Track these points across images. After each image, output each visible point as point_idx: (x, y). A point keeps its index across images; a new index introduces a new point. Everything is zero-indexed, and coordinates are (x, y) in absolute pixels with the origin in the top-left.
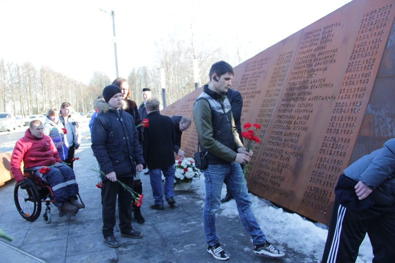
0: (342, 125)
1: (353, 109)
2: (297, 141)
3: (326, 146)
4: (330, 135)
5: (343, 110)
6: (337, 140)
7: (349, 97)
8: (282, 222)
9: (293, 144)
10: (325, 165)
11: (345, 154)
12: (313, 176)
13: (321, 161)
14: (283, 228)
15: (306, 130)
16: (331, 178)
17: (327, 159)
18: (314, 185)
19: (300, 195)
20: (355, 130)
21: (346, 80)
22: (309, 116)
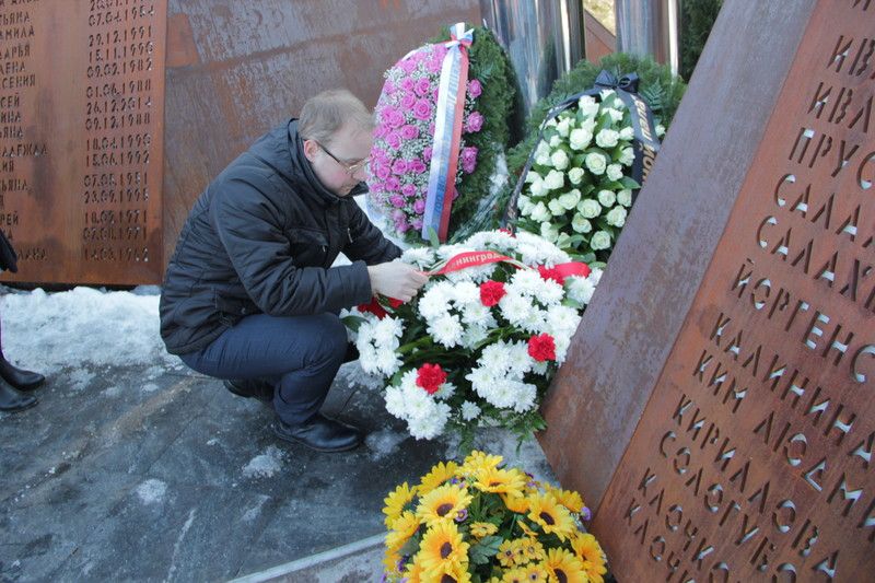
0: (120, 52)
1: (138, 10)
2: (19, 115)
3: (97, 109)
4: (100, 82)
5: (114, 14)
6: (119, 88)
8: (53, 318)
9: (9, 125)
10: (109, 155)
11: (147, 116)
12: (90, 189)
13: (96, 146)
14: (64, 329)
15: (33, 83)
16: (134, 180)
17: (111, 141)
18: (97, 207)
19: (73, 242)
20: (156, 56)
22: (27, 46)
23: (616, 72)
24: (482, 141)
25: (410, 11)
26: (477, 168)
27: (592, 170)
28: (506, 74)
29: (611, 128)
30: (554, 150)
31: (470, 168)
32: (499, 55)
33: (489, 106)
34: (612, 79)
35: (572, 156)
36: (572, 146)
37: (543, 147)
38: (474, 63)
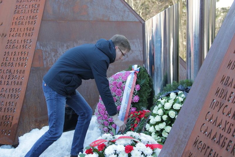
0: (15, 59)
1: (25, 46)
3: (2, 78)
4: (5, 68)
5: (16, 46)
6: (12, 72)
7: (19, 35)
10: (3, 95)
11: (21, 82)
16: (11, 104)
17: (5, 89)
21: (15, 20)
23: (184, 86)
24: (138, 106)
27: (170, 116)
28: (149, 84)
29: (179, 103)
30: (159, 109)
32: (147, 77)
33: (142, 94)
34: (183, 88)
35: (165, 111)
36: (165, 108)
37: (156, 108)
38: (138, 79)
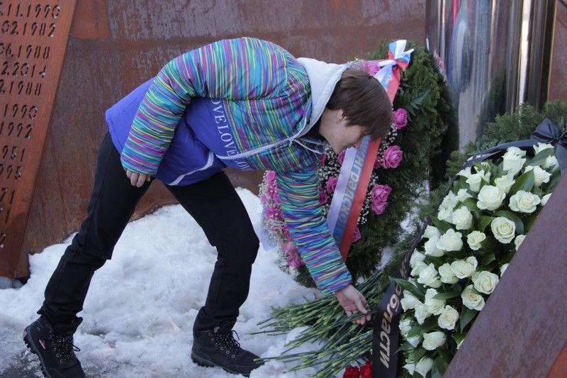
0: (24, 10)
6: (15, 51)
11: (39, 86)
16: (9, 153)
20: (62, 23)
23: (561, 123)
24: (399, 180)
25: (365, 16)
26: (387, 208)
27: (497, 237)
28: (439, 107)
29: (532, 192)
30: (459, 205)
31: (380, 208)
32: (435, 83)
33: (413, 141)
34: (554, 132)
35: (478, 217)
36: (479, 205)
37: (450, 199)
38: (404, 89)
